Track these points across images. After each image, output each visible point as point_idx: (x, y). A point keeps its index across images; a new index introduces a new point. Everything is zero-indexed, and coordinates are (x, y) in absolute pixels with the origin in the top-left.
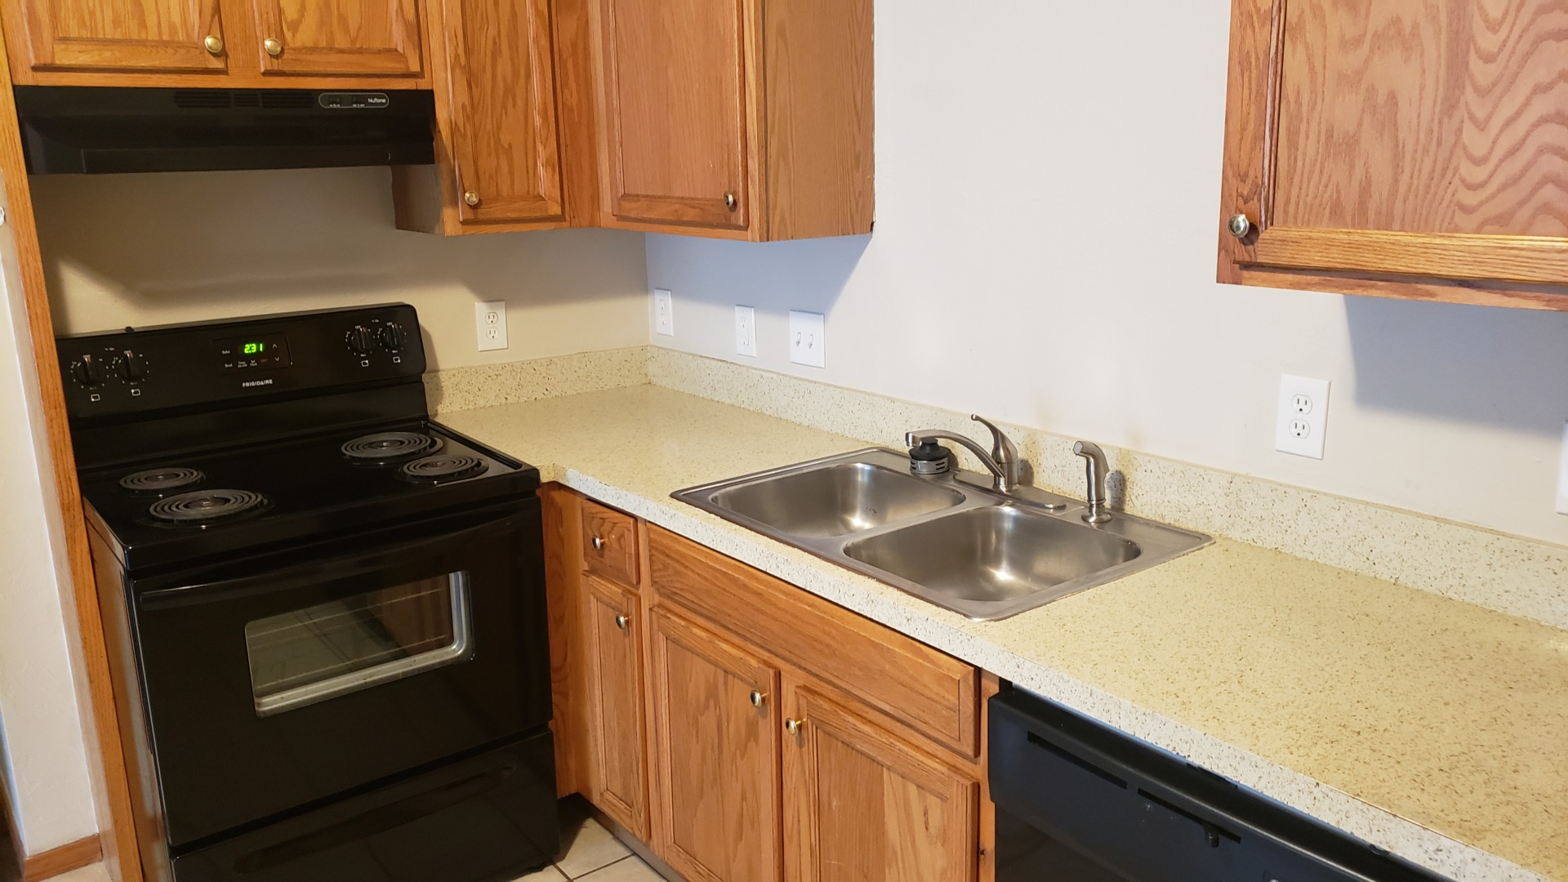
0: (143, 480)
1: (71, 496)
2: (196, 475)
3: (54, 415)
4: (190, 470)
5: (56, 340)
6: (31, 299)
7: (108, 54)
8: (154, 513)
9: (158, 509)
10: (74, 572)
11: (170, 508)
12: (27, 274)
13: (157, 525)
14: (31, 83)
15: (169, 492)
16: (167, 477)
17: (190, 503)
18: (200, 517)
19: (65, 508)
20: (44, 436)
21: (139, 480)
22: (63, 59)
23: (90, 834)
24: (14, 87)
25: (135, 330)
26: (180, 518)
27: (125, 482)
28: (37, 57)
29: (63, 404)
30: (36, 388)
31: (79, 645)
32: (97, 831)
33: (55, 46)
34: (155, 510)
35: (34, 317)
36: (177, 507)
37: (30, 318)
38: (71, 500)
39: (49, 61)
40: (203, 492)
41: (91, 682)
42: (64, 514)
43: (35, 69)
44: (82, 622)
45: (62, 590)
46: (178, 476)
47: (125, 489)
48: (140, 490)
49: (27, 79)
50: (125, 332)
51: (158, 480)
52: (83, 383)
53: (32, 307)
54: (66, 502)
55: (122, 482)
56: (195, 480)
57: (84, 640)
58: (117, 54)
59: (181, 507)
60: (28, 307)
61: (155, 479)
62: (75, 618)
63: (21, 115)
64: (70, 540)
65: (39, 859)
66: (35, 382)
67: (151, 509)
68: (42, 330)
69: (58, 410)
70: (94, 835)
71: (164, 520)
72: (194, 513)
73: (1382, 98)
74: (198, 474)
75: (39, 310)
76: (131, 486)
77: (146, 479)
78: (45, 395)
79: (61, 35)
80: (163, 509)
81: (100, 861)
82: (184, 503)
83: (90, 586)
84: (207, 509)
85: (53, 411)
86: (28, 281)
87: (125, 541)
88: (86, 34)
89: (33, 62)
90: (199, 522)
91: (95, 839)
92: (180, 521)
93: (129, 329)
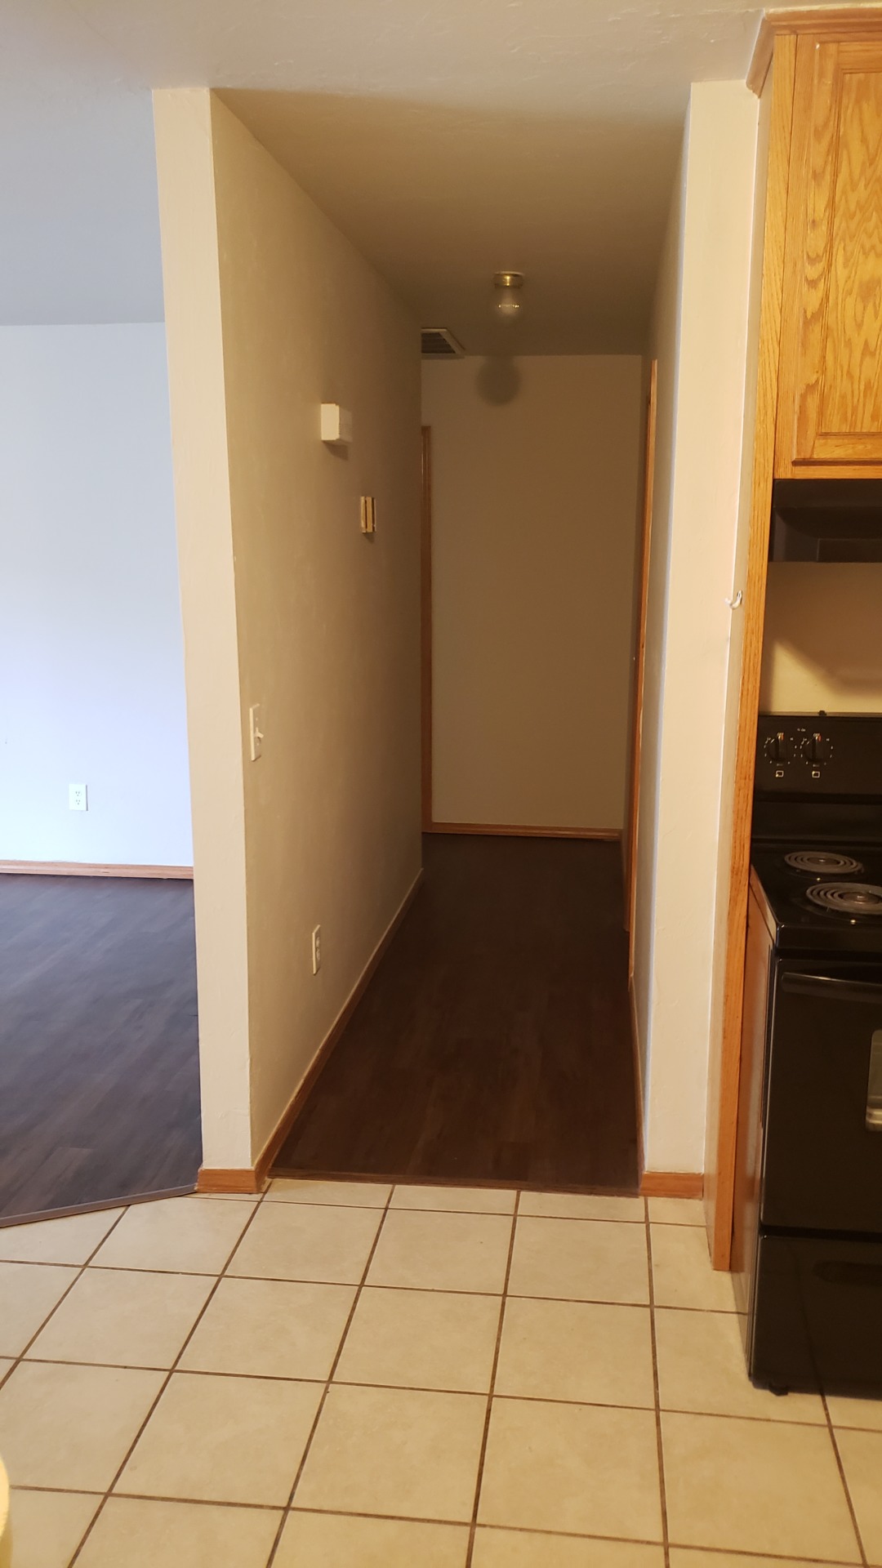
0: (805, 859)
1: (741, 862)
2: (855, 866)
3: (743, 785)
4: (851, 859)
5: (759, 716)
6: (746, 677)
7: (861, 447)
8: (810, 897)
9: (815, 893)
10: (730, 933)
11: (825, 894)
12: (748, 654)
13: (810, 908)
14: (789, 476)
15: (829, 878)
16: (829, 861)
17: (844, 894)
18: (851, 910)
19: (735, 872)
20: (730, 802)
21: (802, 860)
22: (819, 454)
23: (697, 1172)
24: (774, 480)
25: (828, 715)
26: (833, 907)
27: (790, 858)
28: (798, 452)
29: (752, 777)
30: (734, 758)
31: (721, 999)
32: (702, 1171)
33: (816, 441)
34: (812, 892)
35: (745, 693)
36: (832, 895)
37: (742, 694)
38: (741, 865)
39: (808, 456)
40: (859, 885)
41: (724, 1037)
42: (732, 877)
43: (795, 463)
44: (728, 980)
45: (717, 944)
46: (839, 863)
47: (789, 866)
48: (802, 870)
49: (787, 472)
50: (818, 715)
51: (819, 863)
52: (773, 759)
53: (746, 683)
54: (736, 866)
55: (786, 858)
56: (852, 871)
57: (727, 997)
58: (869, 447)
59: (836, 895)
60: (743, 684)
61: (816, 861)
62: (722, 975)
63: (774, 507)
64: (733, 901)
65: (654, 1176)
66: (734, 752)
67: (808, 891)
68: (749, 707)
69: (747, 780)
70: (700, 1174)
71: (817, 905)
72: (846, 905)
74: (857, 866)
75: (750, 687)
76: (793, 864)
77: (808, 860)
78: (739, 766)
79: (823, 431)
80: (819, 893)
81: (701, 1200)
82: (839, 893)
83: (740, 948)
84: (859, 904)
85: (743, 781)
86: (747, 660)
87: (779, 917)
88: (845, 429)
89: (794, 457)
90: (850, 915)
91: (699, 1178)
92: (833, 911)
93: (822, 713)
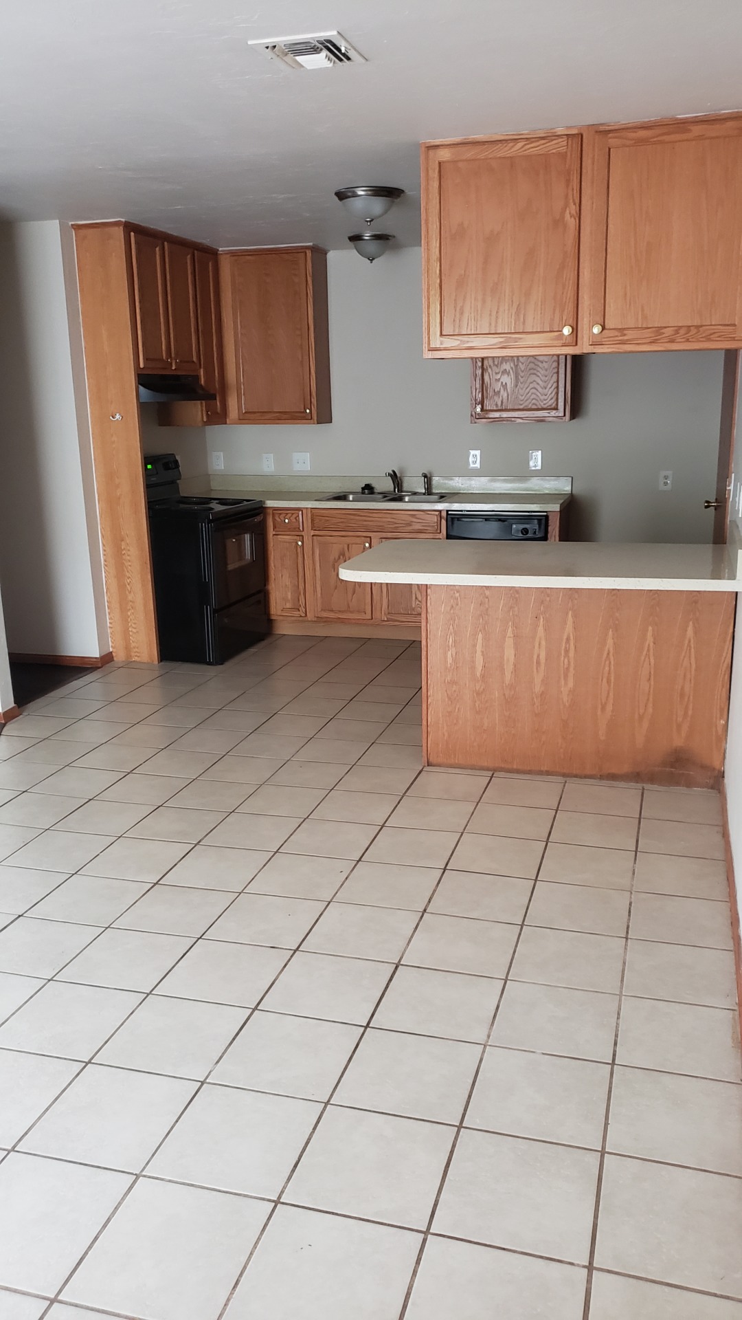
73: (504, 384)
